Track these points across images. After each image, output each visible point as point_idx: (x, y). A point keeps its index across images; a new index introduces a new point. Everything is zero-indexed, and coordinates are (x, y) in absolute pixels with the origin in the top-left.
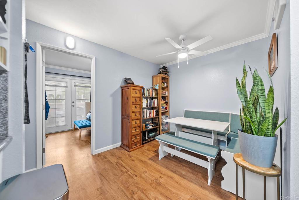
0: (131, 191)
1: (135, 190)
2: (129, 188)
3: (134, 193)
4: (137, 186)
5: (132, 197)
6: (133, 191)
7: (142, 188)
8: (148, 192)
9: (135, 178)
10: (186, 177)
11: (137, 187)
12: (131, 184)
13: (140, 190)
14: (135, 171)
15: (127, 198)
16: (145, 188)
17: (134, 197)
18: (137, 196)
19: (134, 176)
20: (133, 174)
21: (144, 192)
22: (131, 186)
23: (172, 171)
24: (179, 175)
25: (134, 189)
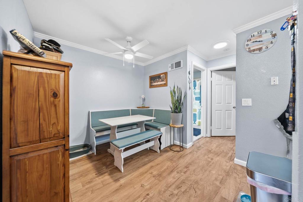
0: (170, 197)
1: (168, 193)
2: (166, 199)
3: (172, 194)
4: (162, 192)
5: (177, 195)
6: (170, 195)
7: (165, 188)
8: (169, 182)
9: (151, 195)
10: (152, 159)
11: (164, 192)
12: (161, 198)
13: (168, 189)
14: (139, 197)
15: (178, 200)
16: (165, 185)
17: (177, 193)
18: (174, 190)
19: (148, 197)
20: (144, 199)
21: (169, 185)
22: (163, 198)
23: (144, 165)
24: (149, 163)
25: (166, 194)
